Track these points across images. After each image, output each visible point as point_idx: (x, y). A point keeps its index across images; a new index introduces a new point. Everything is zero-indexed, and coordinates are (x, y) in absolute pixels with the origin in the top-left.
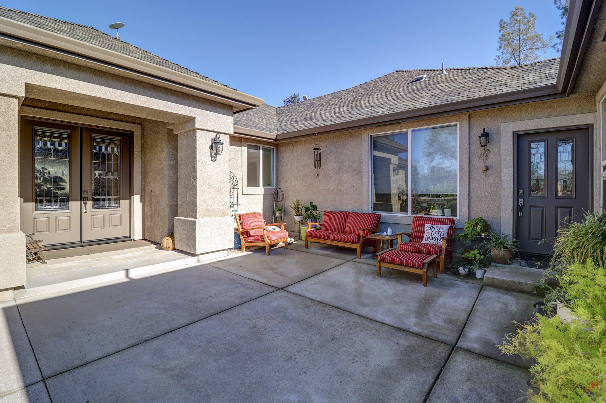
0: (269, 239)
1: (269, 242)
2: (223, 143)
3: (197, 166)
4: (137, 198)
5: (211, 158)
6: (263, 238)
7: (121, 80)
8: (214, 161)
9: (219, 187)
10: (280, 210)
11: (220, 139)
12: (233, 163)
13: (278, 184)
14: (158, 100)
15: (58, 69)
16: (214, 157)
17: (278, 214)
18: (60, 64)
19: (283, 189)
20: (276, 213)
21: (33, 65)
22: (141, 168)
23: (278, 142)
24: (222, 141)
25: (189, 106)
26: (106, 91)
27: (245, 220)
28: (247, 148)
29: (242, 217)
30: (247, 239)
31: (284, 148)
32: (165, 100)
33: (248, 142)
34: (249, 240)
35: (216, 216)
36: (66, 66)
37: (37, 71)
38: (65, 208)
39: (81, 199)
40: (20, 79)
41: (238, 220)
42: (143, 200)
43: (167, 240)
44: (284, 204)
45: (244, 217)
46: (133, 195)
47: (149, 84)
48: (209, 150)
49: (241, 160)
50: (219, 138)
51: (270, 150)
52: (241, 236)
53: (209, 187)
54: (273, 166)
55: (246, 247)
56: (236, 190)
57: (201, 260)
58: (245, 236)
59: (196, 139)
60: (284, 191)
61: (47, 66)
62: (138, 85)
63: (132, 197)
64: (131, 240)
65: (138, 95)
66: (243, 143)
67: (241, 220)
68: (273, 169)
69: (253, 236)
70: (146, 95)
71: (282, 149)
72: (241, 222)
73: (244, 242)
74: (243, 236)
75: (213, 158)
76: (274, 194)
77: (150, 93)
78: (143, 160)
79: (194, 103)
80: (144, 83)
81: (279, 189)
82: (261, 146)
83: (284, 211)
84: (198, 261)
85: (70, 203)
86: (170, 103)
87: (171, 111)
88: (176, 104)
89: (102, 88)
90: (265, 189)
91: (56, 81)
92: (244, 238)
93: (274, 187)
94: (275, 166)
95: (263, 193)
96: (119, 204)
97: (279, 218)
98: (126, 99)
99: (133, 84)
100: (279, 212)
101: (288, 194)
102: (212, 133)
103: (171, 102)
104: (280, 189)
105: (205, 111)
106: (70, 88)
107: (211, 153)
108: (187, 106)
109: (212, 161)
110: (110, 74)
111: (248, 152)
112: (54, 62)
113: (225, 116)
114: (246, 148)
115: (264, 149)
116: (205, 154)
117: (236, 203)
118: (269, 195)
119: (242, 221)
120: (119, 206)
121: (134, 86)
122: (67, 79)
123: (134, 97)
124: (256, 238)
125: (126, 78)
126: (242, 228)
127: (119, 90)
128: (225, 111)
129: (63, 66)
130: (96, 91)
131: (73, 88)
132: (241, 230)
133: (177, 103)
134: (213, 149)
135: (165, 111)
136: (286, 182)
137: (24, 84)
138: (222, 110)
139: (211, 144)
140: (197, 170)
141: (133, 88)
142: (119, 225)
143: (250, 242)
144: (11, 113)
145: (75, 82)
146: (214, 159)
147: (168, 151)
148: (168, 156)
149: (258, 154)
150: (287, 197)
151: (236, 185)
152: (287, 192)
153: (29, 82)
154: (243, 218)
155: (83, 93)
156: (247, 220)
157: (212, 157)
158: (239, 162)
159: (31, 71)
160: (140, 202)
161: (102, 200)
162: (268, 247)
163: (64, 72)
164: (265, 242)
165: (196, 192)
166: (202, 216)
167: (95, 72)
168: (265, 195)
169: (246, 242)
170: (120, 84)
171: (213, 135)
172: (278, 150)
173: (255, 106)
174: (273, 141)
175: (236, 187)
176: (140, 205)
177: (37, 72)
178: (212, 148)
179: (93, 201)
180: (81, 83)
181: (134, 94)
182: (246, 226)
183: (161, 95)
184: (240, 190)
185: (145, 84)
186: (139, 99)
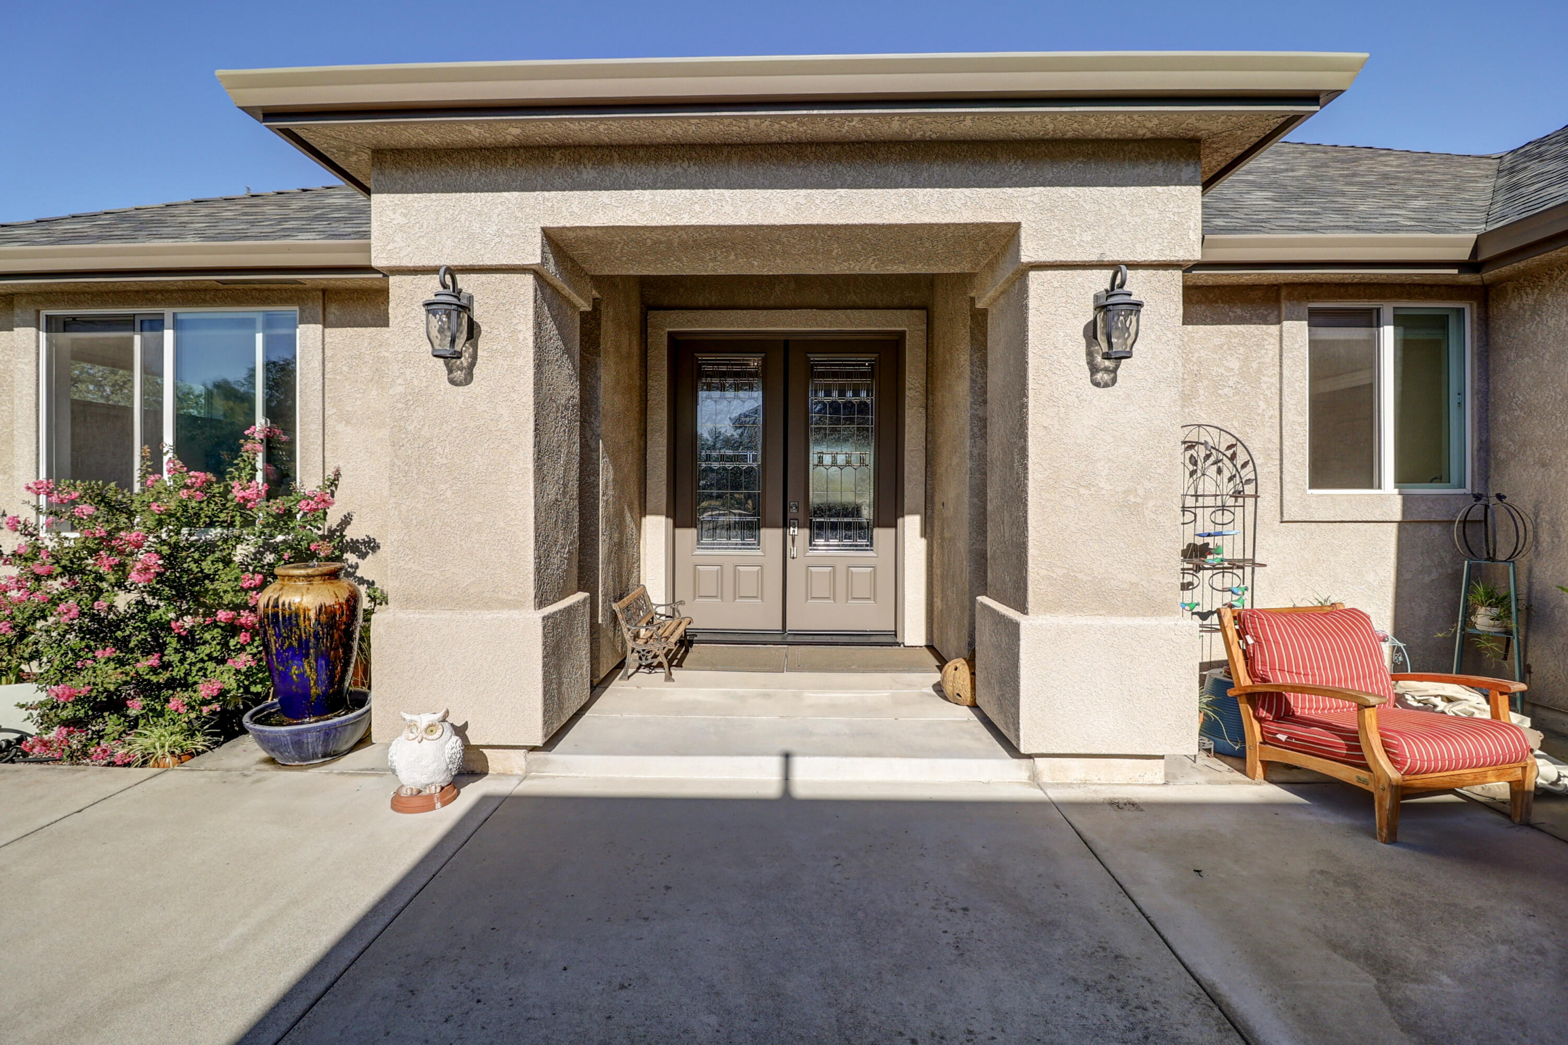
0: (1393, 761)
1: (1393, 774)
2: (1139, 305)
3: (1030, 413)
4: (912, 524)
5: (1092, 374)
6: (1359, 748)
7: (765, 155)
8: (1106, 385)
9: (1127, 492)
10: (1497, 601)
11: (1126, 288)
12: (1237, 393)
13: (1492, 472)
14: (880, 191)
15: (607, 172)
16: (1106, 370)
17: (1483, 620)
18: (611, 157)
19: (1524, 502)
20: (1470, 612)
21: (557, 177)
22: (924, 436)
23: (1489, 275)
24: (1133, 298)
25: (996, 185)
26: (724, 203)
27: (1267, 640)
28: (1309, 326)
29: (1253, 623)
30: (1273, 727)
31: (1529, 300)
32: (903, 187)
33: (1316, 297)
34: (1282, 737)
35: (1113, 610)
36: (626, 158)
37: (564, 190)
38: (754, 544)
39: (785, 525)
40: (531, 220)
41: (1232, 634)
42: (927, 531)
43: (956, 669)
44: (1530, 571)
45: (1262, 625)
46: (903, 516)
47: (848, 143)
48: (1084, 341)
49: (1276, 380)
50: (1122, 285)
51: (1440, 322)
52: (1246, 710)
53: (1082, 491)
54: (1462, 393)
55: (1266, 765)
56: (1250, 502)
57: (1046, 778)
58: (1264, 714)
59: (1026, 306)
60: (1529, 509)
61: (584, 170)
62: (816, 157)
63: (900, 521)
64: (898, 644)
65: (813, 191)
66: (1285, 307)
67: (1249, 638)
68: (1461, 405)
69: (1307, 723)
70: (839, 183)
71: (1514, 306)
72: (1247, 644)
73: (1259, 738)
74: (1255, 709)
75: (1099, 376)
76: (1464, 522)
77: (852, 173)
78: (930, 412)
79: (1016, 168)
80: (835, 143)
81: (1493, 500)
82: (1387, 309)
83: (1529, 608)
84: (1034, 778)
85: (763, 531)
86: (920, 190)
87: (927, 220)
88: (942, 190)
89: (712, 195)
90: (1407, 501)
91: (604, 206)
92: (1260, 720)
93: (1468, 489)
94: (1476, 392)
95: (1398, 517)
96: (872, 538)
97: (1491, 637)
98: (778, 213)
99: (800, 158)
100: (1495, 611)
101: (1553, 523)
102: (1096, 272)
103: (924, 187)
104: (1500, 497)
105: (1064, 190)
106: (636, 216)
107: (1090, 354)
108: (989, 187)
109: (1097, 384)
110: (732, 145)
111: (1313, 343)
112: (600, 156)
113: (1159, 189)
114: (1306, 323)
115: (1399, 321)
116: (1063, 360)
117: (1249, 556)
118: (1437, 529)
119: (1250, 641)
120: (871, 545)
121: (801, 163)
122: (628, 192)
123: (803, 201)
124: (1316, 733)
125: (780, 144)
126: (1252, 673)
127: (759, 188)
128: (1159, 169)
129: (620, 159)
130: (697, 208)
131: (643, 213)
132: (1244, 679)
133: (947, 187)
134: (1096, 339)
135: (905, 222)
136: (1544, 465)
137: (539, 230)
138: (1143, 169)
139: (1092, 318)
140: (1030, 426)
141: (799, 171)
142: (869, 599)
143: (1288, 745)
144: (521, 311)
145: (646, 198)
146: (1107, 377)
147: (972, 372)
148: (972, 388)
149: (1373, 346)
150: (1545, 538)
151: (1248, 481)
152: (1545, 517)
153: (548, 225)
154: (1255, 628)
155: (665, 223)
156: (1276, 642)
157: (1094, 369)
158: (1264, 386)
159: (553, 193)
160: (922, 536)
161: (831, 528)
162: (1384, 802)
163: (622, 175)
164: (1366, 767)
165: (1026, 512)
166: (1055, 606)
167: (694, 154)
168: (1407, 526)
169: (1268, 739)
170: (761, 171)
171: (1101, 280)
172: (1493, 311)
173: (1312, 98)
174: (1456, 271)
175: (1249, 489)
176: (922, 544)
177: (565, 193)
178: (1091, 332)
179: (811, 529)
180: (662, 195)
181: (803, 192)
182: (1273, 669)
183: (891, 169)
184: (1268, 502)
185: (838, 148)
186: (818, 202)
